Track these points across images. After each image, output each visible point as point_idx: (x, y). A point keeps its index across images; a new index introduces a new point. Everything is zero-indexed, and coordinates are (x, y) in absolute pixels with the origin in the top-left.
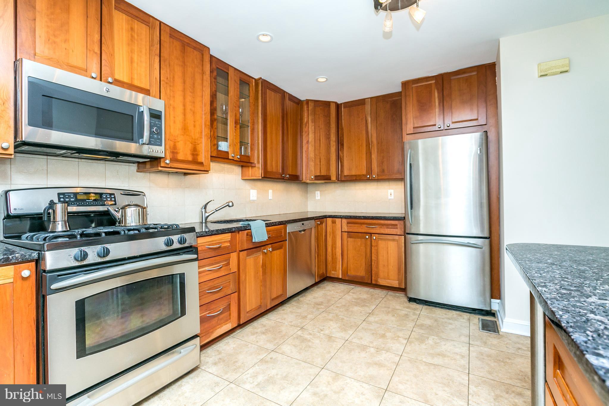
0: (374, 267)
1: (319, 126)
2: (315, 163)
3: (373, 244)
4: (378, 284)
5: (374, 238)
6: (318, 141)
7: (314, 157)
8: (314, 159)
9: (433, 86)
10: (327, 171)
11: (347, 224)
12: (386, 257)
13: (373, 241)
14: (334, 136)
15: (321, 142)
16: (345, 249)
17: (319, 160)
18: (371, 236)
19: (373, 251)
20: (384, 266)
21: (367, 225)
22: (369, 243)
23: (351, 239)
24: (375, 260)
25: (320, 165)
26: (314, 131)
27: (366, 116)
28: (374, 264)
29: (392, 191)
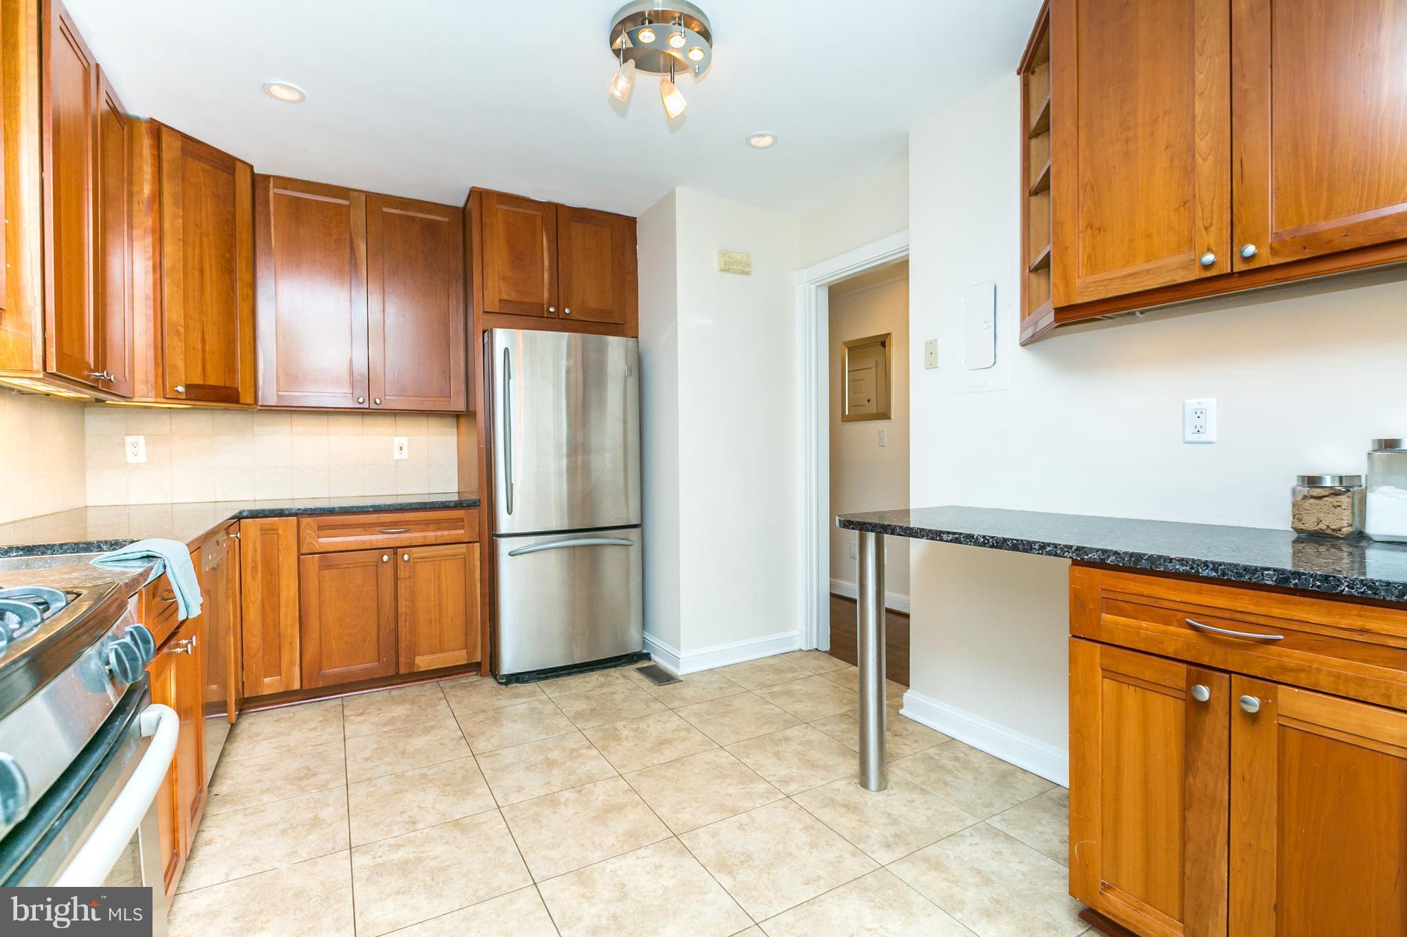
0: (403, 632)
1: (198, 222)
2: (186, 341)
3: (401, 574)
4: (416, 671)
5: (406, 557)
6: (197, 273)
7: (182, 323)
8: (182, 330)
9: (539, 221)
10: (225, 372)
11: (318, 530)
12: (434, 600)
13: (401, 566)
14: (246, 269)
15: (207, 276)
16: (313, 602)
17: (200, 335)
18: (396, 554)
19: (402, 591)
20: (431, 622)
21: (384, 528)
22: (388, 572)
23: (333, 570)
24: (406, 613)
25: (204, 350)
26: (181, 237)
27: (351, 238)
28: (404, 623)
29: (404, 440)
